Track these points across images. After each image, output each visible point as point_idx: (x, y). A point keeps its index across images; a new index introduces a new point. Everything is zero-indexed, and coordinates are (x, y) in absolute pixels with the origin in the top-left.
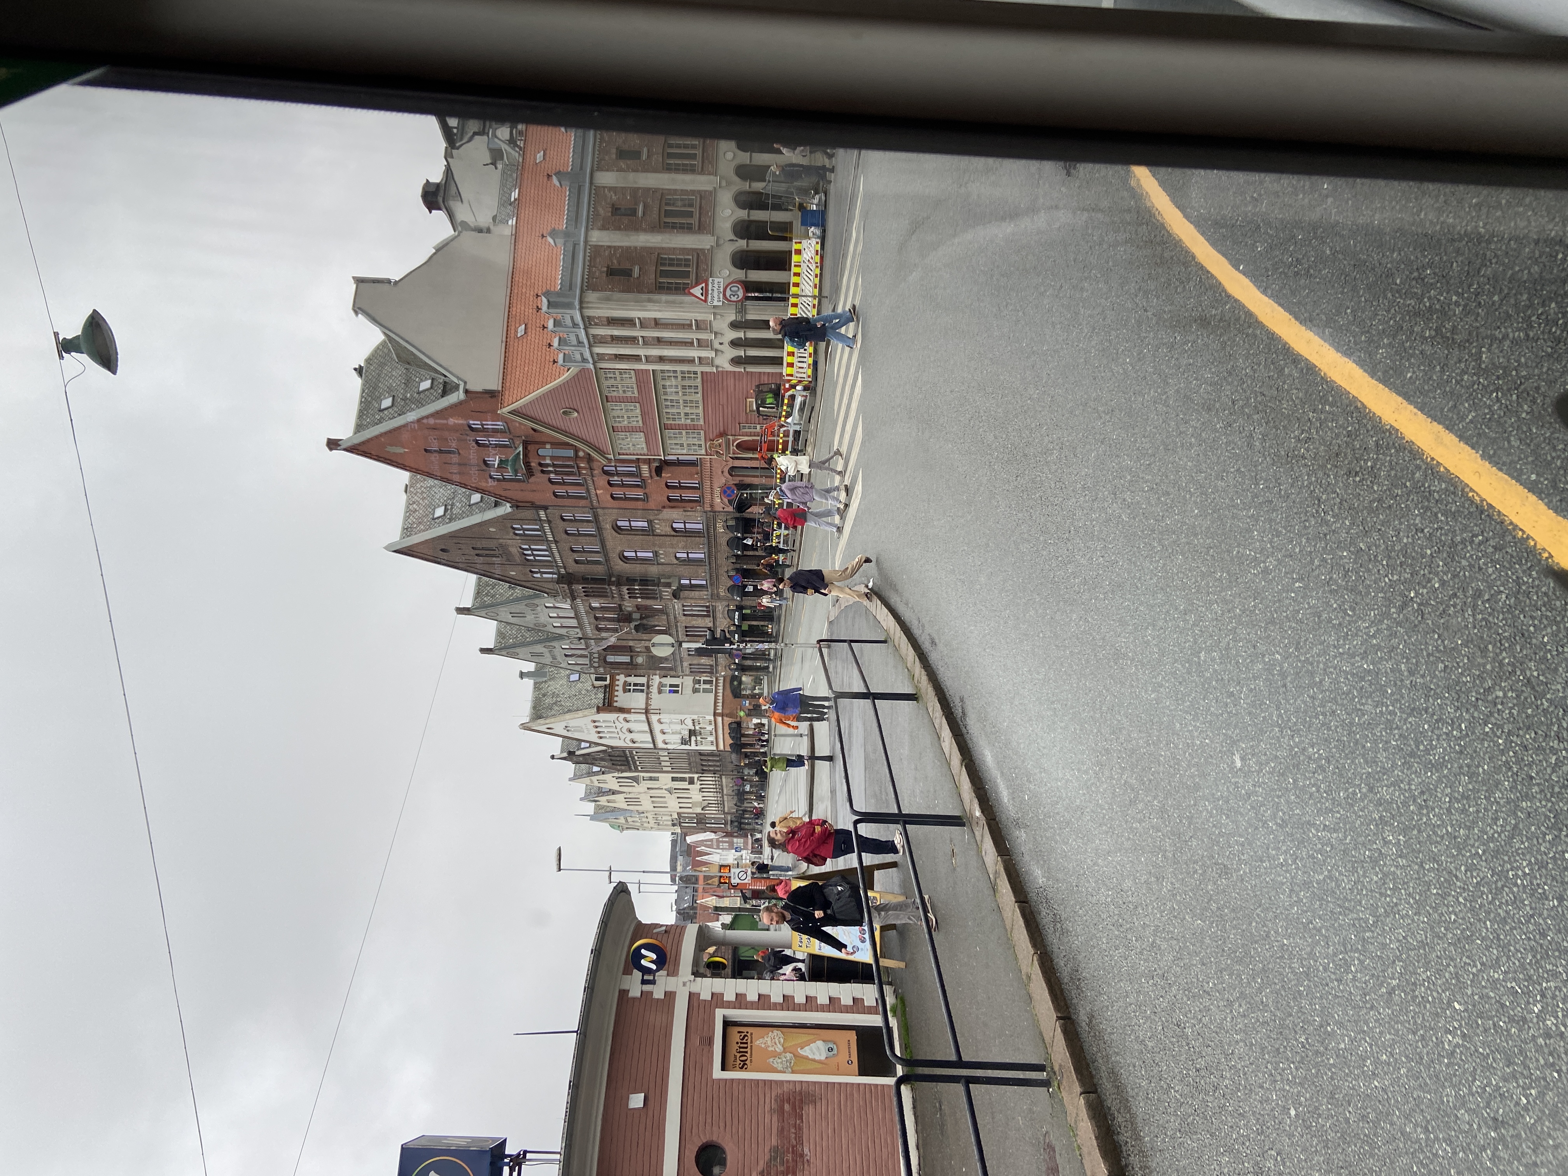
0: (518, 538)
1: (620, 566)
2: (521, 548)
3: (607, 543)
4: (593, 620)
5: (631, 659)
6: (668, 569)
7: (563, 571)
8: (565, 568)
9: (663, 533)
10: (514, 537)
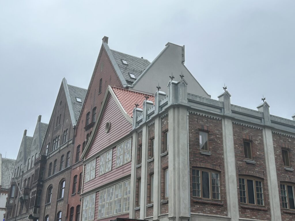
0: (63, 133)
1: (47, 186)
2: (59, 136)
3: (56, 177)
4: (29, 177)
5: (13, 198)
6: (43, 211)
7: (48, 158)
8: (49, 158)
9: (58, 207)
10: (63, 131)
